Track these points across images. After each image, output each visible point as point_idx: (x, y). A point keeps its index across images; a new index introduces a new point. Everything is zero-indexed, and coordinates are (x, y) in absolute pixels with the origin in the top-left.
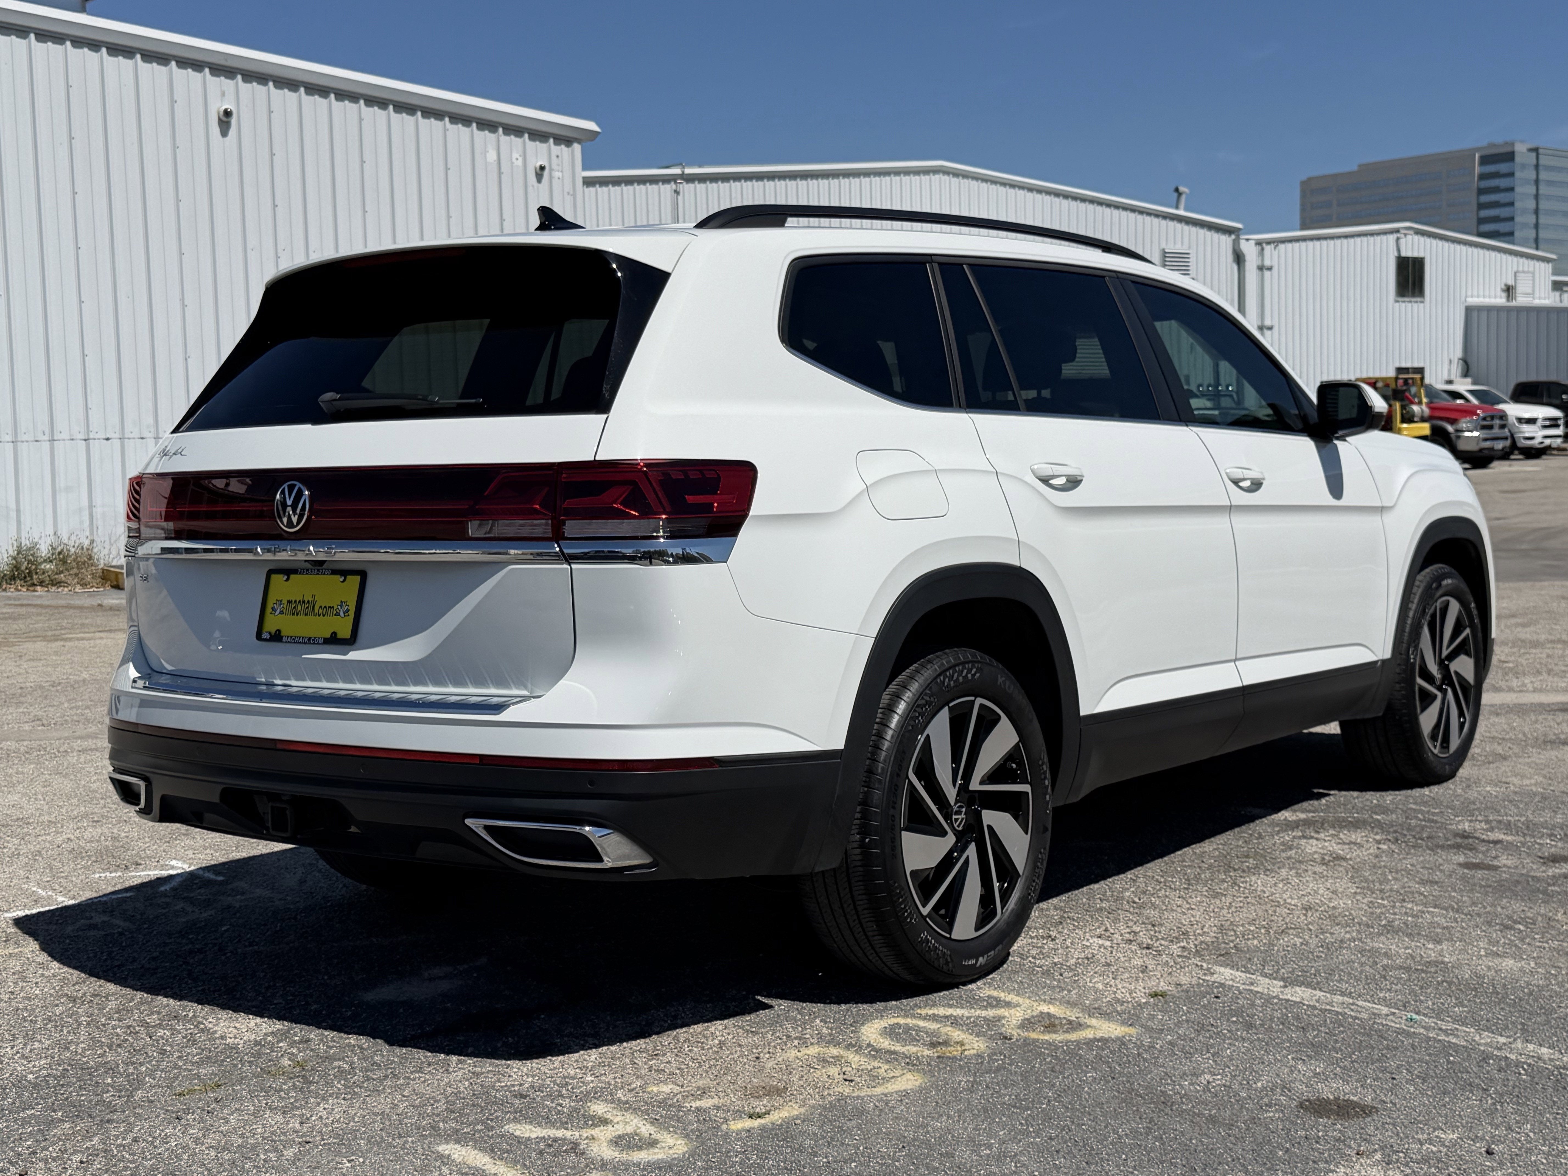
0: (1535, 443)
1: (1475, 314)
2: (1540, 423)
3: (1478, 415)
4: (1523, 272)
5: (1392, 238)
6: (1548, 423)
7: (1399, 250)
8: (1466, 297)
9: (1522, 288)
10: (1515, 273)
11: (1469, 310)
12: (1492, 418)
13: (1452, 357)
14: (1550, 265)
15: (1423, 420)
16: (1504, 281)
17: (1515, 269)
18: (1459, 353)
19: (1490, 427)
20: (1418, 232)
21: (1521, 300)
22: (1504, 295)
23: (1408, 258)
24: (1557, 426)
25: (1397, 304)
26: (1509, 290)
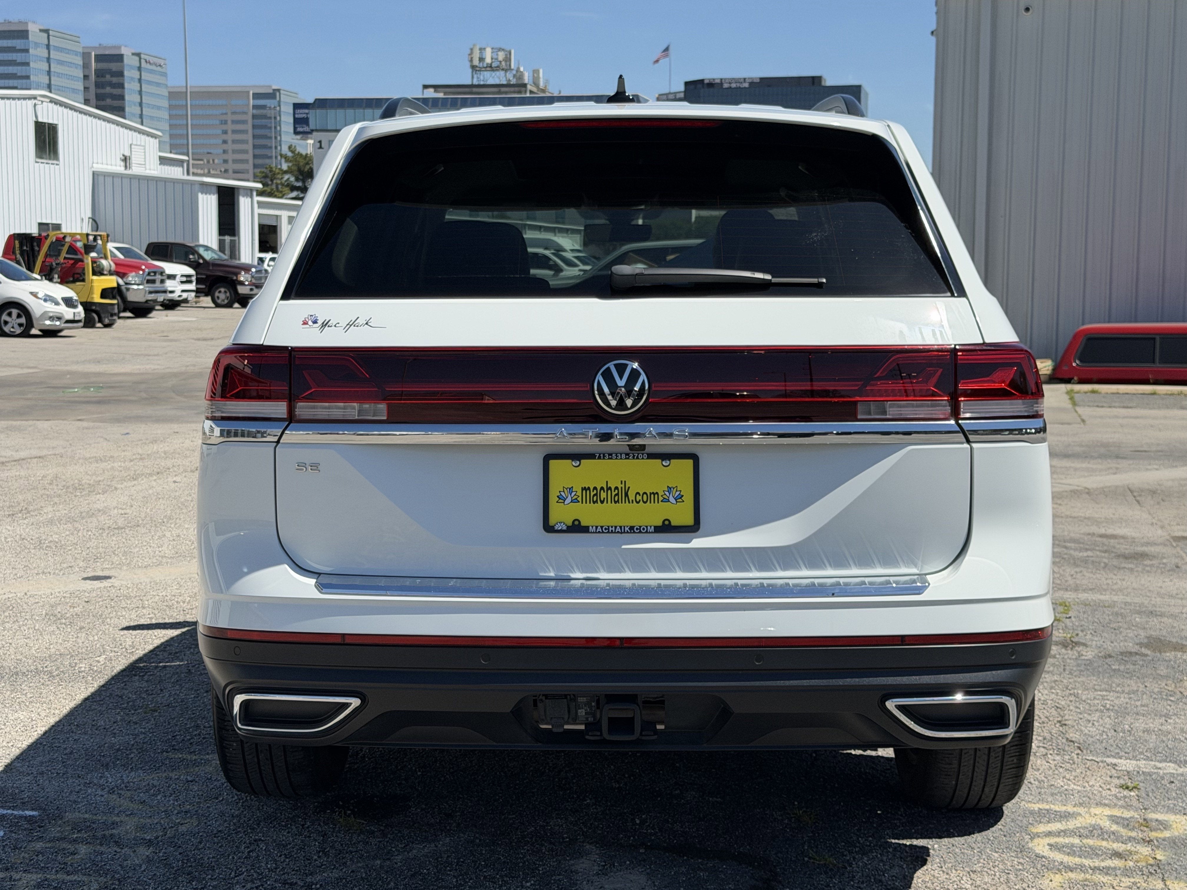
0: (175, 296)
1: (101, 179)
2: (178, 278)
3: (143, 270)
4: (136, 145)
5: (31, 103)
6: (184, 279)
7: (36, 117)
8: (93, 163)
9: (135, 159)
10: (131, 145)
11: (95, 175)
12: (155, 273)
13: (83, 216)
14: (158, 140)
15: (111, 273)
16: (122, 152)
17: (130, 142)
18: (88, 213)
19: (153, 282)
20: (53, 101)
21: (136, 170)
22: (123, 164)
23: (45, 123)
24: (190, 282)
25: (37, 164)
26: (126, 160)
